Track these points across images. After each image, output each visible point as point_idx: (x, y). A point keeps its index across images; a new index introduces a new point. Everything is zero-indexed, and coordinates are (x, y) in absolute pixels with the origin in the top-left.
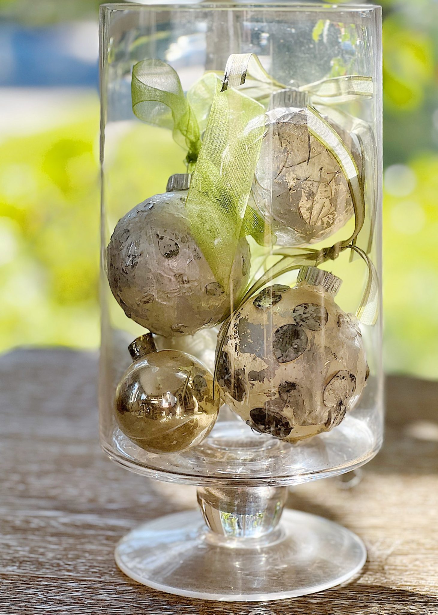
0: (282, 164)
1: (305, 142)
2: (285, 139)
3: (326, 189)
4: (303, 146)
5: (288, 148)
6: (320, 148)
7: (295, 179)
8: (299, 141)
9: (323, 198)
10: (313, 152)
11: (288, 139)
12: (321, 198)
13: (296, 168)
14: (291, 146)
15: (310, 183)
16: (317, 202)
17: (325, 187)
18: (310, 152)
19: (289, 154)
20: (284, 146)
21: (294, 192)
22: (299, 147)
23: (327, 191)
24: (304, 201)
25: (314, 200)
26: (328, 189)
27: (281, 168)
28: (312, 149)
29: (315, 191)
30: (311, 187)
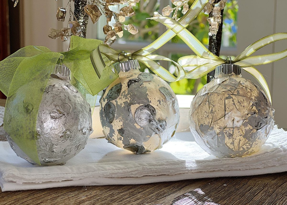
0: (211, 120)
1: (222, 105)
2: (211, 104)
3: (239, 131)
4: (221, 108)
5: (213, 110)
6: (232, 107)
7: (219, 128)
8: (219, 105)
9: (238, 136)
10: (227, 110)
11: (213, 104)
12: (237, 137)
13: (218, 122)
14: (215, 108)
15: (228, 129)
16: (235, 139)
17: (238, 130)
18: (225, 111)
19: (214, 114)
20: (211, 109)
21: (220, 135)
22: (219, 109)
23: (240, 132)
24: (227, 140)
25: (233, 138)
26: (240, 130)
27: (210, 122)
28: (227, 108)
29: (232, 133)
30: (229, 131)
